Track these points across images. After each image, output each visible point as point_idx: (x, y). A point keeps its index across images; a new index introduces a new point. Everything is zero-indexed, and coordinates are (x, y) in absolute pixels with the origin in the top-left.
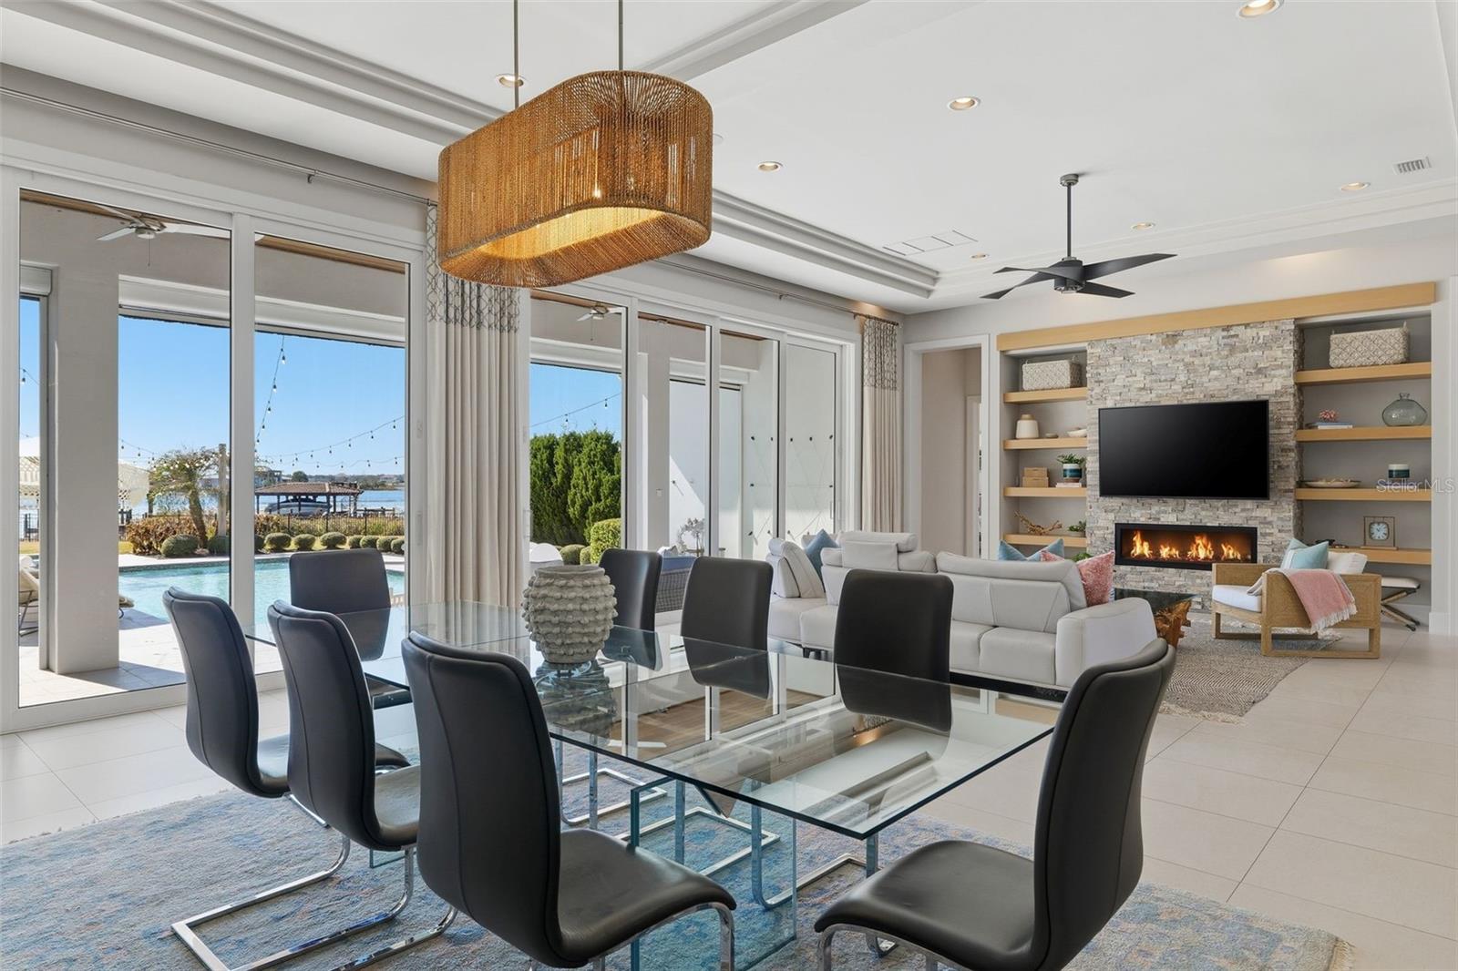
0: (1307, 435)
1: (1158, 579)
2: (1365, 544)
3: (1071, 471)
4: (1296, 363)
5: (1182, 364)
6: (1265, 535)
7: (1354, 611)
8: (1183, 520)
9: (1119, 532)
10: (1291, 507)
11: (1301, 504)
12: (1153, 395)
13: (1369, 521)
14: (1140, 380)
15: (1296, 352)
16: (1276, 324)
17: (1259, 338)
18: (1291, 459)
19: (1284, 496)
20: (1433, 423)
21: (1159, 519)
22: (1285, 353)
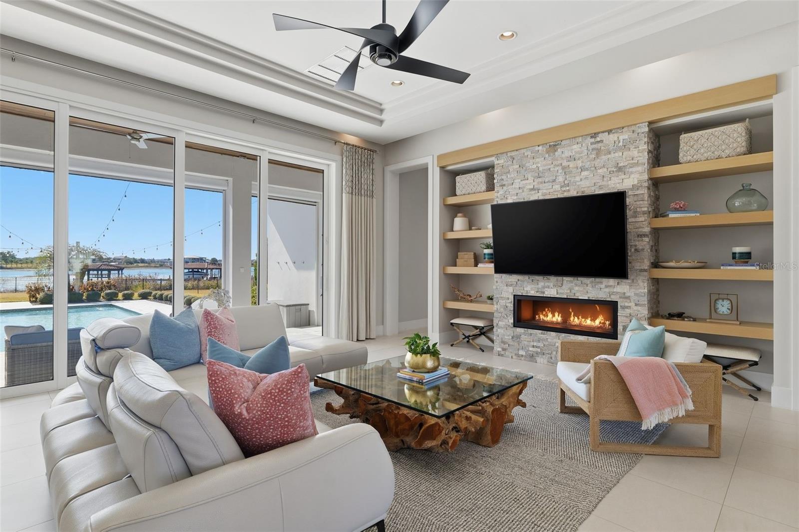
0: (660, 223)
1: (543, 340)
2: (711, 318)
3: (489, 254)
4: (651, 161)
5: (560, 168)
6: (624, 308)
7: (691, 407)
8: (561, 293)
9: (516, 301)
10: (646, 285)
11: (656, 282)
12: (540, 194)
13: (714, 297)
14: (530, 183)
15: (650, 152)
16: (633, 128)
17: (619, 142)
18: (645, 244)
19: (640, 275)
20: (774, 208)
21: (544, 293)
22: (641, 152)
